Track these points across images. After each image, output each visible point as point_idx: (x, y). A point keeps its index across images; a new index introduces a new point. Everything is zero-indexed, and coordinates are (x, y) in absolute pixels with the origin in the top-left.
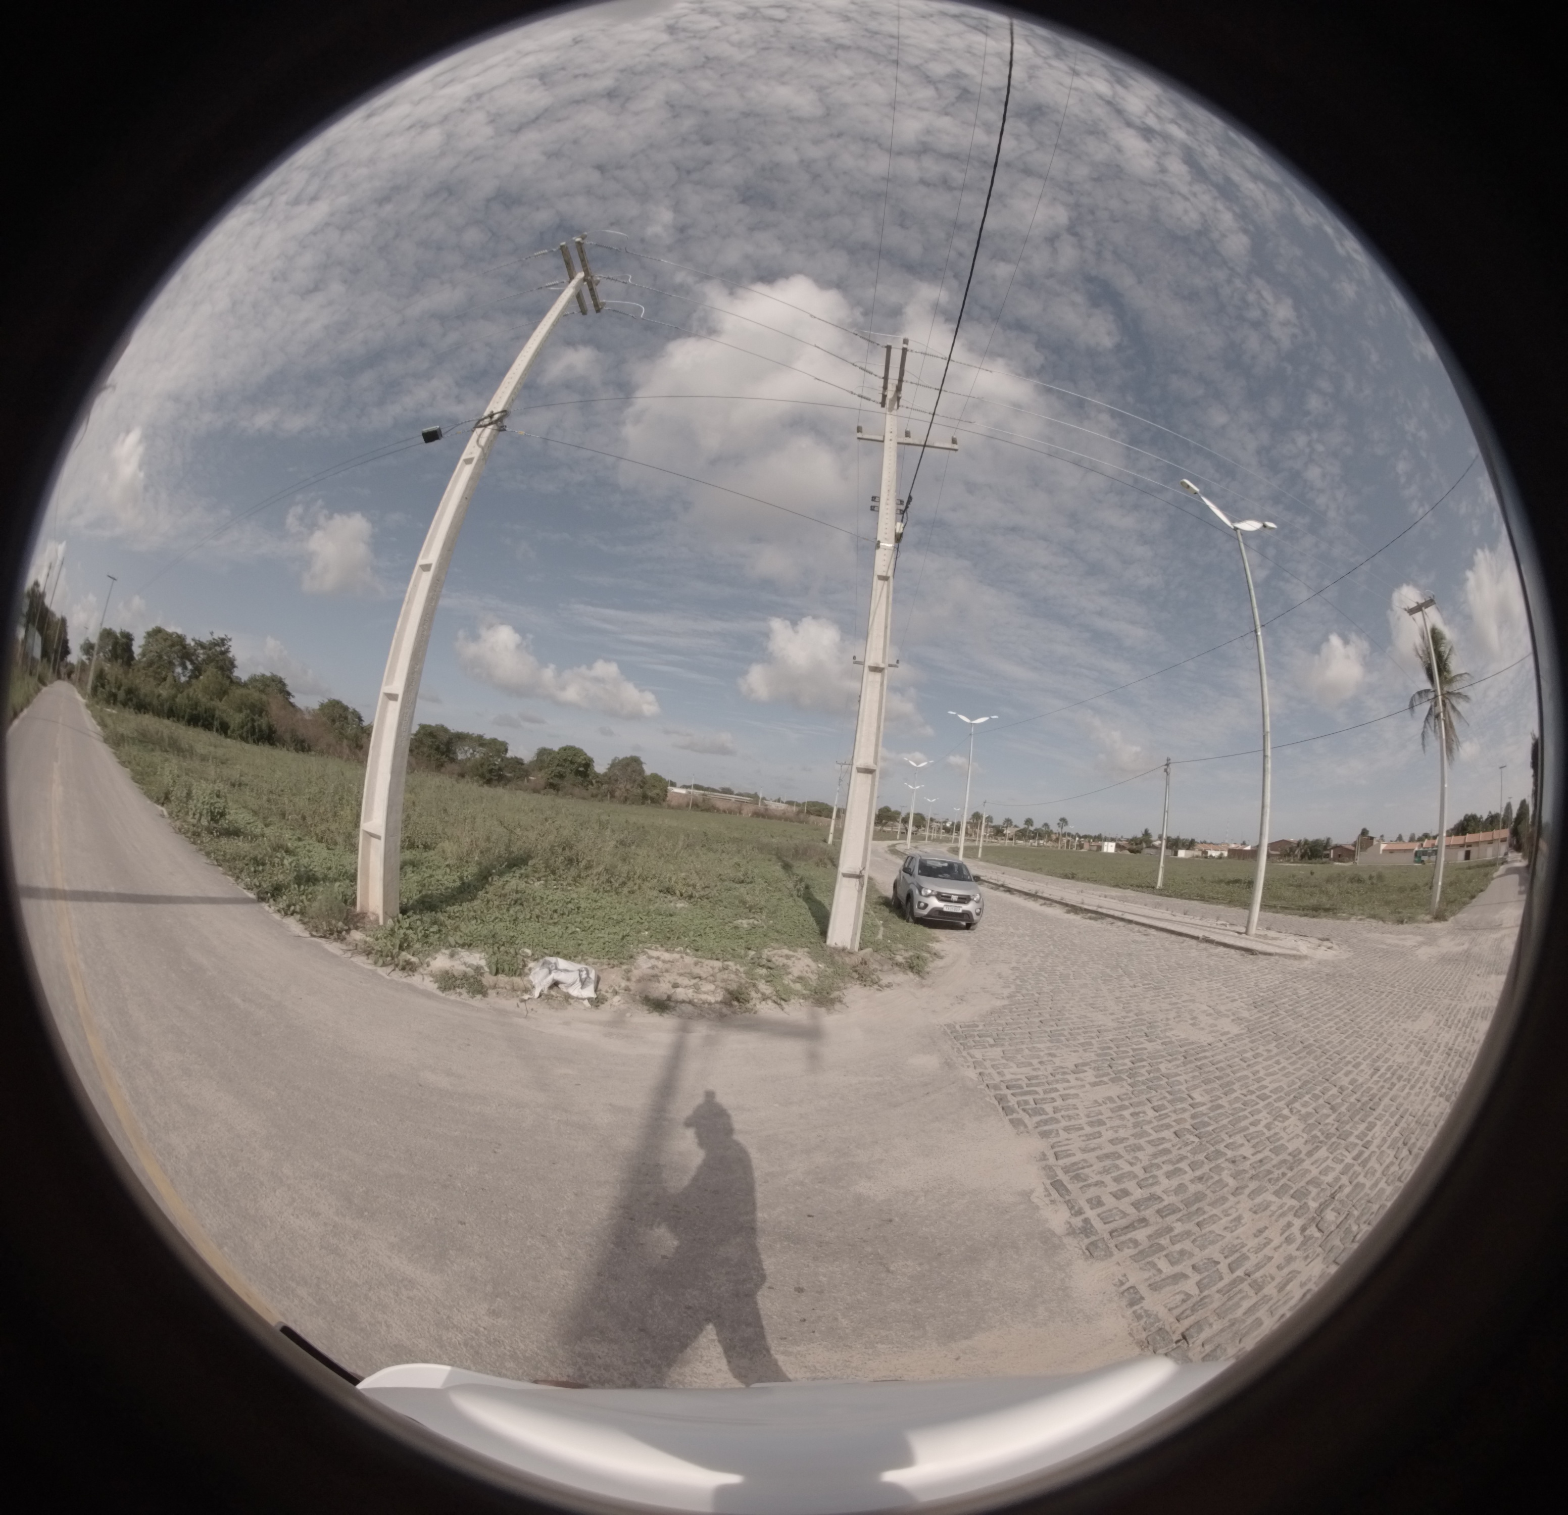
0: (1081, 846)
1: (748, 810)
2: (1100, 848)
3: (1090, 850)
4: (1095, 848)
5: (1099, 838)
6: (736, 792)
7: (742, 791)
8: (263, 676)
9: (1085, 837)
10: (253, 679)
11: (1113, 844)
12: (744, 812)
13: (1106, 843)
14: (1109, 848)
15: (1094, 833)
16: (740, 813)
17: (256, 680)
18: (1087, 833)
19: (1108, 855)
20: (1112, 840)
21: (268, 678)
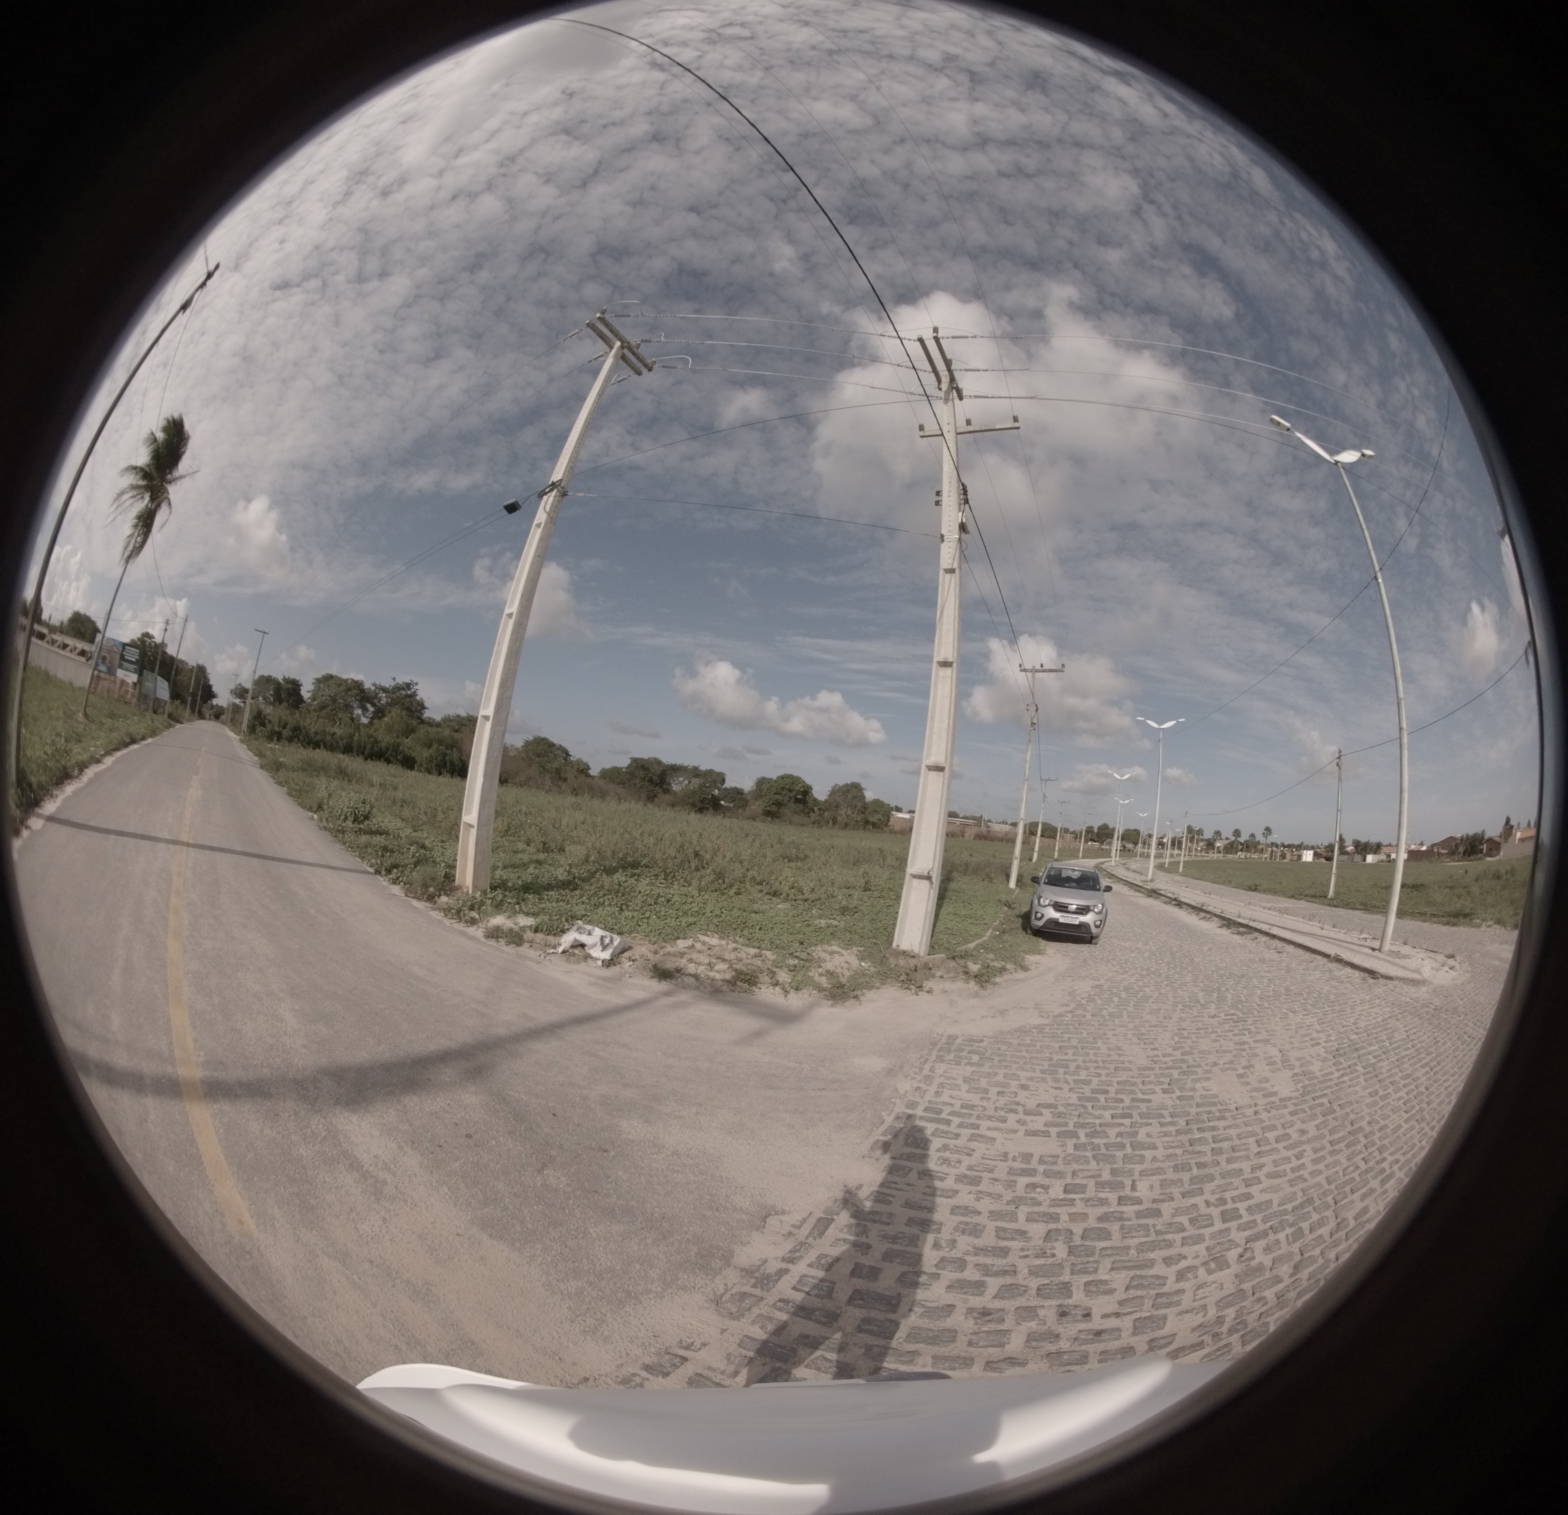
0: (1283, 856)
1: (970, 832)
2: (1300, 857)
3: (1291, 860)
4: (1295, 858)
5: (1300, 847)
6: (961, 816)
7: (967, 815)
8: (458, 716)
9: (1289, 846)
10: (447, 720)
11: (1311, 853)
12: (967, 835)
13: (1305, 852)
14: (1308, 856)
15: (1297, 842)
16: (963, 836)
17: (450, 720)
18: (1291, 843)
19: (1307, 864)
20: (1312, 848)
21: (463, 718)
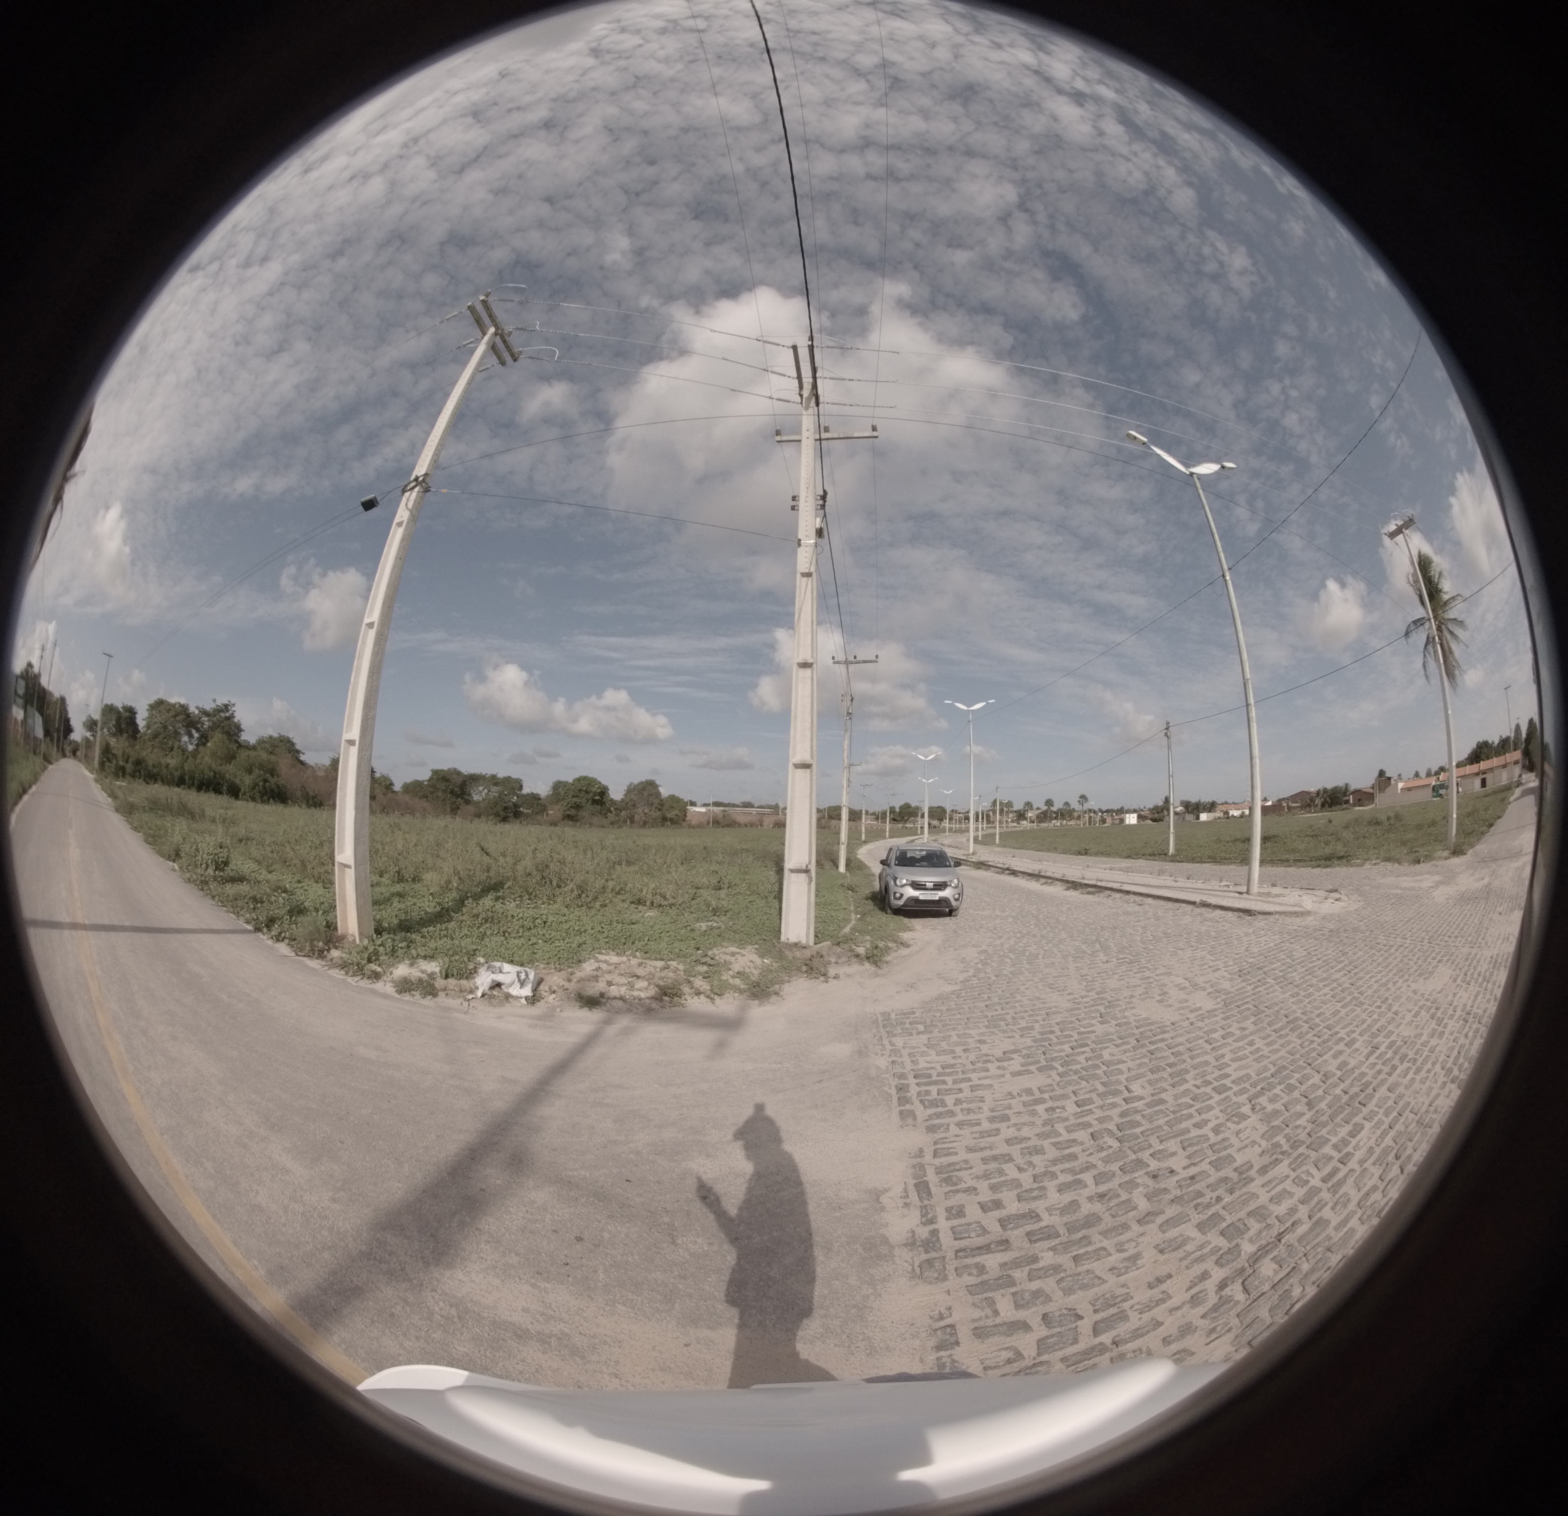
0: (1103, 821)
1: (769, 821)
2: (1122, 821)
3: (1113, 824)
4: (1117, 821)
5: (1121, 811)
6: (756, 805)
7: (763, 803)
8: (271, 737)
9: (1108, 811)
10: (261, 742)
11: (1135, 815)
12: (765, 824)
13: (1127, 815)
14: (1132, 819)
15: (1116, 807)
16: (761, 825)
17: (264, 742)
18: (1109, 808)
19: (1130, 827)
20: (1135, 811)
21: (275, 739)
